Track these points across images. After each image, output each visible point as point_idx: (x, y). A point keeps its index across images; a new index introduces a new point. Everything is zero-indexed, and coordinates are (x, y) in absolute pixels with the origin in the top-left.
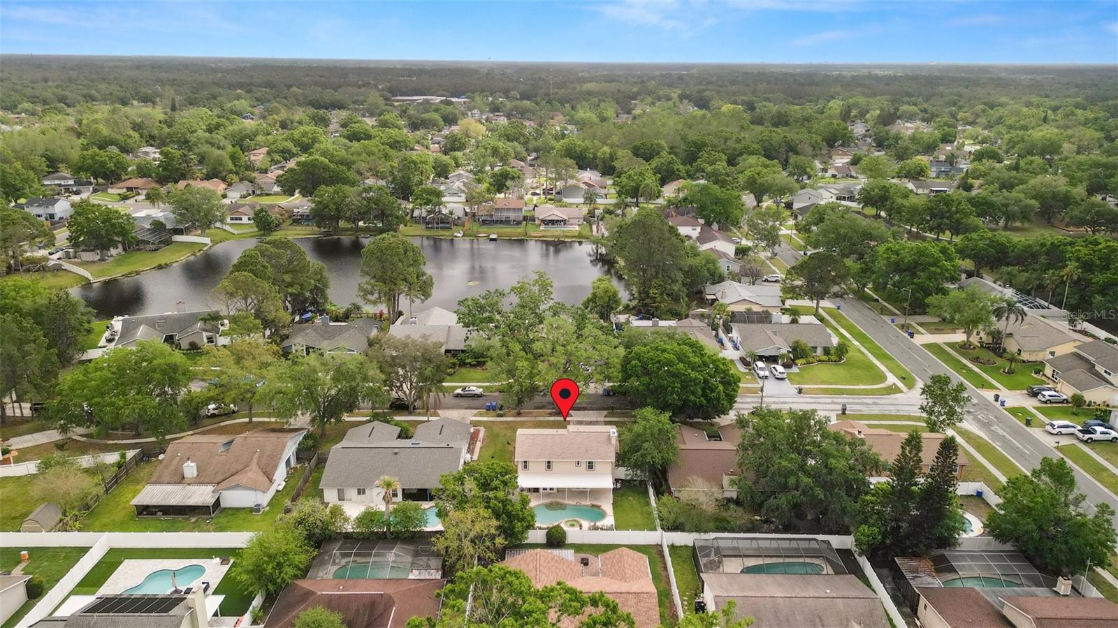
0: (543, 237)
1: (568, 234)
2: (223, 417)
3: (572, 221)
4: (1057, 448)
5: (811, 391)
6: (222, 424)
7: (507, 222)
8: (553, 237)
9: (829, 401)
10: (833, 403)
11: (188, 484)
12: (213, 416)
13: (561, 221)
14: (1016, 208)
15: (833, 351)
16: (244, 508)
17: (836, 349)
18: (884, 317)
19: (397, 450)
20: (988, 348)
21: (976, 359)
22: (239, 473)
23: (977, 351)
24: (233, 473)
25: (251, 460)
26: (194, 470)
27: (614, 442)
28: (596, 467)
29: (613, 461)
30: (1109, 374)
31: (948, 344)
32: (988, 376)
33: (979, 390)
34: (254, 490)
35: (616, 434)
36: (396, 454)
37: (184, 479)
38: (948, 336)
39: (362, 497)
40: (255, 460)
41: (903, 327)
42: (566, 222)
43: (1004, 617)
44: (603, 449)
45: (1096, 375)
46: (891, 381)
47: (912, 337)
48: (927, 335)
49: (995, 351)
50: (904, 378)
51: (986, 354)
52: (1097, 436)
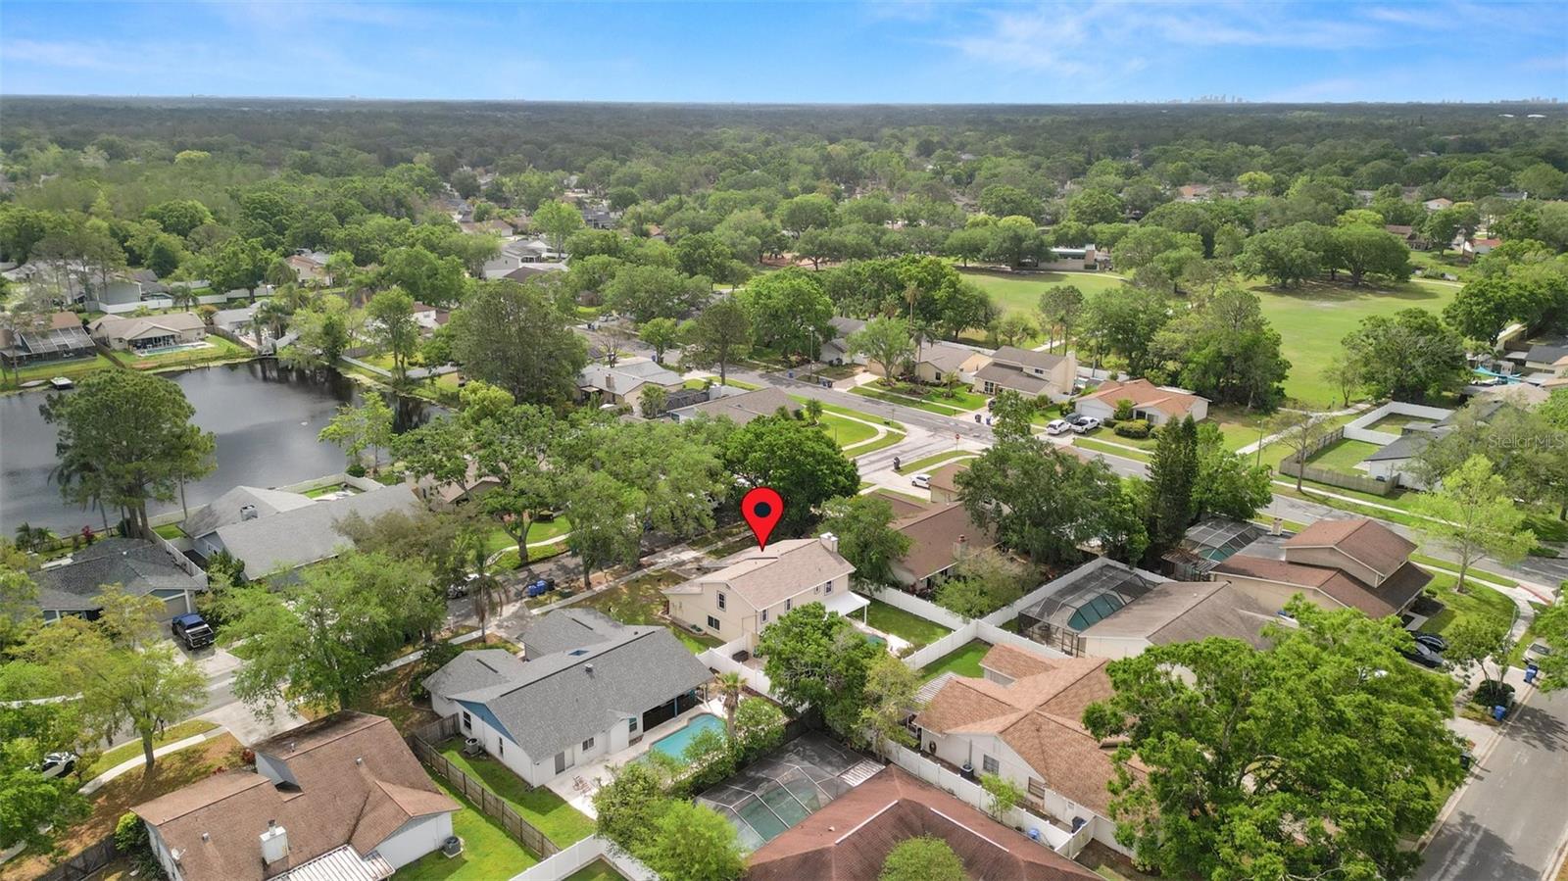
0: (160, 366)
3: (186, 336)
4: (1073, 444)
7: (54, 355)
8: (177, 364)
9: (866, 461)
10: (872, 462)
14: (745, 247)
15: (806, 414)
16: (418, 860)
17: (809, 409)
18: (777, 374)
19: (589, 665)
20: (904, 380)
21: (912, 392)
22: (367, 808)
23: (900, 385)
24: (355, 815)
25: (363, 780)
26: (284, 842)
27: (836, 550)
28: (834, 587)
29: (853, 569)
30: (1041, 372)
31: (866, 385)
32: (940, 404)
33: (953, 417)
34: (435, 815)
35: (834, 539)
36: (589, 670)
37: (269, 866)
38: (856, 378)
39: (591, 751)
40: (370, 779)
41: (809, 379)
42: (177, 339)
43: (1291, 563)
44: (831, 560)
45: (1029, 376)
46: (882, 430)
47: (830, 387)
48: (838, 382)
49: (913, 380)
50: (887, 424)
51: (912, 386)
52: (1089, 426)
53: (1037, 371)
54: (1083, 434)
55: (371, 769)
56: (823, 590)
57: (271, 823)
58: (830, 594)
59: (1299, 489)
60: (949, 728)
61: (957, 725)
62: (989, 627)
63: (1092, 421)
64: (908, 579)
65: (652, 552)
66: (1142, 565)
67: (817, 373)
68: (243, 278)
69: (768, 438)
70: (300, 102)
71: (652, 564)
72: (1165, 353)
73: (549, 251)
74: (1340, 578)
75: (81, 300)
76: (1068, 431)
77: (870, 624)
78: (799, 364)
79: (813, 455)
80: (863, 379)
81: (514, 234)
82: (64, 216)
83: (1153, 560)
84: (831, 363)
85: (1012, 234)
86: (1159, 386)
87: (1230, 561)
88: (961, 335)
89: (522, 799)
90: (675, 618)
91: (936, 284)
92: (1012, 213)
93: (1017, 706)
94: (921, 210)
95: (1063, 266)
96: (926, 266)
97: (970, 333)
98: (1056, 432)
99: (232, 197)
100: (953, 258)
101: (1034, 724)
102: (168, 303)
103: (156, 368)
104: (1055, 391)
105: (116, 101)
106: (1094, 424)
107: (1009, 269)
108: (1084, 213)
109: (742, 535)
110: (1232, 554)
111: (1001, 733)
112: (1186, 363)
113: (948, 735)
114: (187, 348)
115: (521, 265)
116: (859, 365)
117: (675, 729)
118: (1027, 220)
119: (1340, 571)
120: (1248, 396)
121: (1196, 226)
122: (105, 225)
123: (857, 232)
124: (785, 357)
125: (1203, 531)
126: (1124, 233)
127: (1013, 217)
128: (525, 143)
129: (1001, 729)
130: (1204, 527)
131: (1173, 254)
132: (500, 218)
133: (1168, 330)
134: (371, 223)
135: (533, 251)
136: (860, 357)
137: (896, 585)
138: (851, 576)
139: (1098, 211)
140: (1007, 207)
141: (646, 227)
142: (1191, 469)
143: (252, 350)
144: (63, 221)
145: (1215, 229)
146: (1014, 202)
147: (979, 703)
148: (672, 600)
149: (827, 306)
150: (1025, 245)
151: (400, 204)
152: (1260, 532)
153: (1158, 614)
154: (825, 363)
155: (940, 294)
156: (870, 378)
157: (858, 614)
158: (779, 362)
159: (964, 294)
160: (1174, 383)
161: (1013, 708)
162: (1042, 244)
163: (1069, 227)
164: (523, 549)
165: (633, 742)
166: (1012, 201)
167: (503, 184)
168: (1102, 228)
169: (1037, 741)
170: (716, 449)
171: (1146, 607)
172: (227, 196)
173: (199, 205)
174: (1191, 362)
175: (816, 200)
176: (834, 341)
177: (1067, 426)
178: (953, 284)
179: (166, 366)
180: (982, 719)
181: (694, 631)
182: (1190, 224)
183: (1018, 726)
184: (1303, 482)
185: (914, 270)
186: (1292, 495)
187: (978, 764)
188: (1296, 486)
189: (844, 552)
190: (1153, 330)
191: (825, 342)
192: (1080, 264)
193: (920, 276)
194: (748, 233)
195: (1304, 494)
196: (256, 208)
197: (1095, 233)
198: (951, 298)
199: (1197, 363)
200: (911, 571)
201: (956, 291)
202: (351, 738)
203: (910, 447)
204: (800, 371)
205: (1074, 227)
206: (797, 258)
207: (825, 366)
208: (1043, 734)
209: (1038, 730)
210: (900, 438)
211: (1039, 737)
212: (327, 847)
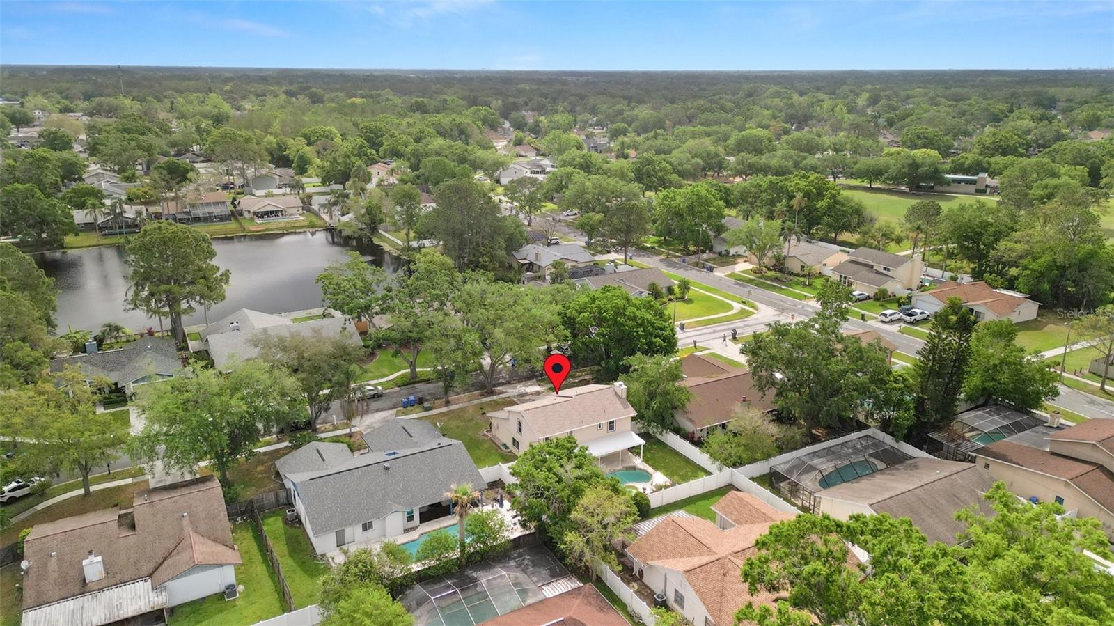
0: (267, 230)
1: (296, 225)
2: (30, 499)
3: (289, 211)
4: (900, 331)
5: (691, 325)
6: (40, 507)
7: (208, 219)
8: (278, 229)
9: (711, 330)
10: (715, 332)
11: (99, 590)
12: (12, 500)
13: (277, 212)
14: (689, 166)
15: (677, 290)
16: (204, 598)
17: (679, 286)
18: (674, 259)
19: (387, 464)
20: (775, 270)
21: (776, 280)
22: (175, 552)
23: (769, 273)
24: (164, 556)
25: (182, 530)
26: (100, 567)
27: (624, 396)
28: (617, 426)
29: (635, 414)
30: (889, 270)
31: (743, 272)
32: (797, 290)
33: (803, 302)
34: (221, 565)
35: (624, 387)
36: (387, 468)
37: (87, 584)
38: (736, 266)
39: (369, 533)
40: (188, 530)
41: (697, 264)
42: (284, 212)
43: (1053, 454)
44: (618, 404)
45: (878, 273)
46: (737, 307)
47: (712, 271)
48: (720, 268)
49: (782, 271)
50: (744, 303)
51: (778, 275)
52: (918, 317)
53: (885, 269)
54: (912, 323)
55: (191, 522)
56: (606, 428)
57: (90, 552)
58: (612, 432)
59: (1102, 388)
60: (652, 560)
61: (659, 558)
62: (741, 476)
63: (922, 313)
64: (689, 427)
65: (509, 383)
66: (908, 439)
67: (707, 260)
68: (337, 176)
69: (598, 302)
70: (448, 71)
71: (502, 393)
72: (1003, 260)
73: (553, 166)
74: (1099, 474)
75: (242, 186)
76: (899, 320)
77: (646, 461)
78: (695, 253)
79: (634, 318)
80: (742, 267)
81: (537, 155)
82: (251, 134)
83: (919, 435)
84: (720, 254)
85: (910, 161)
86: (996, 288)
87: (995, 446)
88: (840, 238)
89: (303, 562)
90: (494, 436)
91: (820, 195)
92: (924, 146)
93: (714, 550)
94: (846, 143)
95: (954, 190)
96: (813, 181)
97: (846, 236)
98: (887, 320)
99: (354, 124)
100: (860, 180)
101: (723, 568)
102: (288, 190)
103: (264, 231)
104: (899, 286)
105: (337, 71)
106: (925, 316)
107: (907, 190)
108: (988, 148)
109: (582, 378)
110: (1000, 439)
111: (686, 572)
112: (1025, 268)
113: (650, 566)
114: (288, 219)
115: (529, 175)
116: (742, 256)
117: (446, 524)
118: (934, 153)
119: (1101, 467)
120: (1082, 302)
121: (1087, 160)
122: (275, 140)
123: (782, 158)
124: (685, 246)
125: (977, 416)
126: (1012, 164)
127: (924, 150)
128: (572, 95)
129: (688, 569)
130: (981, 412)
131: (1052, 182)
132: (529, 144)
133: (1011, 241)
134: (435, 143)
135: (540, 166)
136: (742, 249)
137: (678, 431)
138: (633, 419)
139: (1001, 146)
140: (920, 142)
141: (626, 151)
142: (962, 358)
143: (326, 223)
144: (250, 137)
145: (1103, 162)
146: (926, 138)
147: (684, 541)
148: (494, 422)
149: (719, 207)
150: (920, 170)
151: (462, 132)
152: (1040, 422)
153: (895, 484)
154: (716, 253)
155: (821, 204)
156: (748, 266)
157: (634, 450)
158: (681, 250)
159: (843, 205)
160: (1011, 287)
161: (711, 551)
162: (936, 171)
163: (967, 158)
164: (413, 370)
165: (407, 530)
166: (925, 138)
167: (541, 121)
168: (998, 160)
169: (720, 584)
170: (559, 308)
171: (889, 477)
172: (351, 124)
173: (333, 129)
174: (1028, 269)
175: (758, 133)
176: (723, 235)
177: (897, 316)
178: (834, 196)
179: (271, 230)
180: (681, 557)
181: (503, 448)
182: (1081, 158)
183: (706, 568)
184: (1107, 381)
185: (802, 184)
186: (1093, 392)
187: (671, 597)
188: (1099, 385)
189: (630, 398)
190: (997, 240)
191: (715, 237)
192: (972, 188)
193: (807, 188)
194: (696, 156)
195: (1107, 393)
196: (367, 132)
197: (989, 164)
198: (830, 208)
199: (1032, 270)
200: (692, 421)
201: (836, 202)
202: (187, 497)
203: (754, 322)
204: (693, 259)
205: (970, 159)
206: (730, 176)
207: (716, 256)
208: (728, 578)
209: (724, 575)
210: (749, 314)
211: (723, 581)
212: (134, 577)
